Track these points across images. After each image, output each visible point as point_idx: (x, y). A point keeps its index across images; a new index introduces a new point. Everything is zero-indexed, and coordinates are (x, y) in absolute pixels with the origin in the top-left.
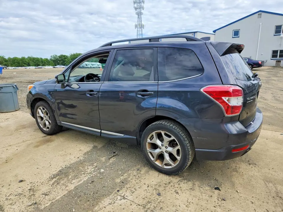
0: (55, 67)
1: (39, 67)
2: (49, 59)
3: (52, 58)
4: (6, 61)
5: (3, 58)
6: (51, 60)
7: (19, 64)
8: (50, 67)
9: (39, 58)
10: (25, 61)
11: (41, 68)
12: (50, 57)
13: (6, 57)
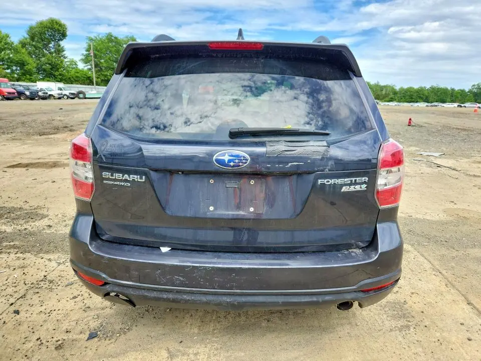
0: (462, 105)
1: (433, 104)
2: (467, 90)
3: (473, 89)
4: (395, 93)
5: (393, 88)
6: (470, 91)
7: (412, 98)
8: (453, 106)
9: (449, 88)
10: (423, 95)
11: (437, 106)
12: (470, 88)
13: (397, 88)
